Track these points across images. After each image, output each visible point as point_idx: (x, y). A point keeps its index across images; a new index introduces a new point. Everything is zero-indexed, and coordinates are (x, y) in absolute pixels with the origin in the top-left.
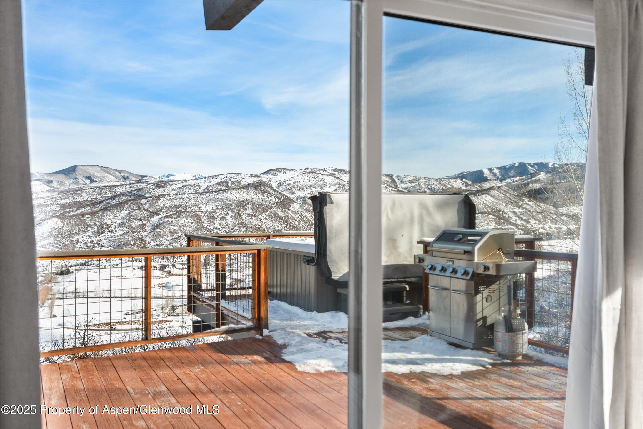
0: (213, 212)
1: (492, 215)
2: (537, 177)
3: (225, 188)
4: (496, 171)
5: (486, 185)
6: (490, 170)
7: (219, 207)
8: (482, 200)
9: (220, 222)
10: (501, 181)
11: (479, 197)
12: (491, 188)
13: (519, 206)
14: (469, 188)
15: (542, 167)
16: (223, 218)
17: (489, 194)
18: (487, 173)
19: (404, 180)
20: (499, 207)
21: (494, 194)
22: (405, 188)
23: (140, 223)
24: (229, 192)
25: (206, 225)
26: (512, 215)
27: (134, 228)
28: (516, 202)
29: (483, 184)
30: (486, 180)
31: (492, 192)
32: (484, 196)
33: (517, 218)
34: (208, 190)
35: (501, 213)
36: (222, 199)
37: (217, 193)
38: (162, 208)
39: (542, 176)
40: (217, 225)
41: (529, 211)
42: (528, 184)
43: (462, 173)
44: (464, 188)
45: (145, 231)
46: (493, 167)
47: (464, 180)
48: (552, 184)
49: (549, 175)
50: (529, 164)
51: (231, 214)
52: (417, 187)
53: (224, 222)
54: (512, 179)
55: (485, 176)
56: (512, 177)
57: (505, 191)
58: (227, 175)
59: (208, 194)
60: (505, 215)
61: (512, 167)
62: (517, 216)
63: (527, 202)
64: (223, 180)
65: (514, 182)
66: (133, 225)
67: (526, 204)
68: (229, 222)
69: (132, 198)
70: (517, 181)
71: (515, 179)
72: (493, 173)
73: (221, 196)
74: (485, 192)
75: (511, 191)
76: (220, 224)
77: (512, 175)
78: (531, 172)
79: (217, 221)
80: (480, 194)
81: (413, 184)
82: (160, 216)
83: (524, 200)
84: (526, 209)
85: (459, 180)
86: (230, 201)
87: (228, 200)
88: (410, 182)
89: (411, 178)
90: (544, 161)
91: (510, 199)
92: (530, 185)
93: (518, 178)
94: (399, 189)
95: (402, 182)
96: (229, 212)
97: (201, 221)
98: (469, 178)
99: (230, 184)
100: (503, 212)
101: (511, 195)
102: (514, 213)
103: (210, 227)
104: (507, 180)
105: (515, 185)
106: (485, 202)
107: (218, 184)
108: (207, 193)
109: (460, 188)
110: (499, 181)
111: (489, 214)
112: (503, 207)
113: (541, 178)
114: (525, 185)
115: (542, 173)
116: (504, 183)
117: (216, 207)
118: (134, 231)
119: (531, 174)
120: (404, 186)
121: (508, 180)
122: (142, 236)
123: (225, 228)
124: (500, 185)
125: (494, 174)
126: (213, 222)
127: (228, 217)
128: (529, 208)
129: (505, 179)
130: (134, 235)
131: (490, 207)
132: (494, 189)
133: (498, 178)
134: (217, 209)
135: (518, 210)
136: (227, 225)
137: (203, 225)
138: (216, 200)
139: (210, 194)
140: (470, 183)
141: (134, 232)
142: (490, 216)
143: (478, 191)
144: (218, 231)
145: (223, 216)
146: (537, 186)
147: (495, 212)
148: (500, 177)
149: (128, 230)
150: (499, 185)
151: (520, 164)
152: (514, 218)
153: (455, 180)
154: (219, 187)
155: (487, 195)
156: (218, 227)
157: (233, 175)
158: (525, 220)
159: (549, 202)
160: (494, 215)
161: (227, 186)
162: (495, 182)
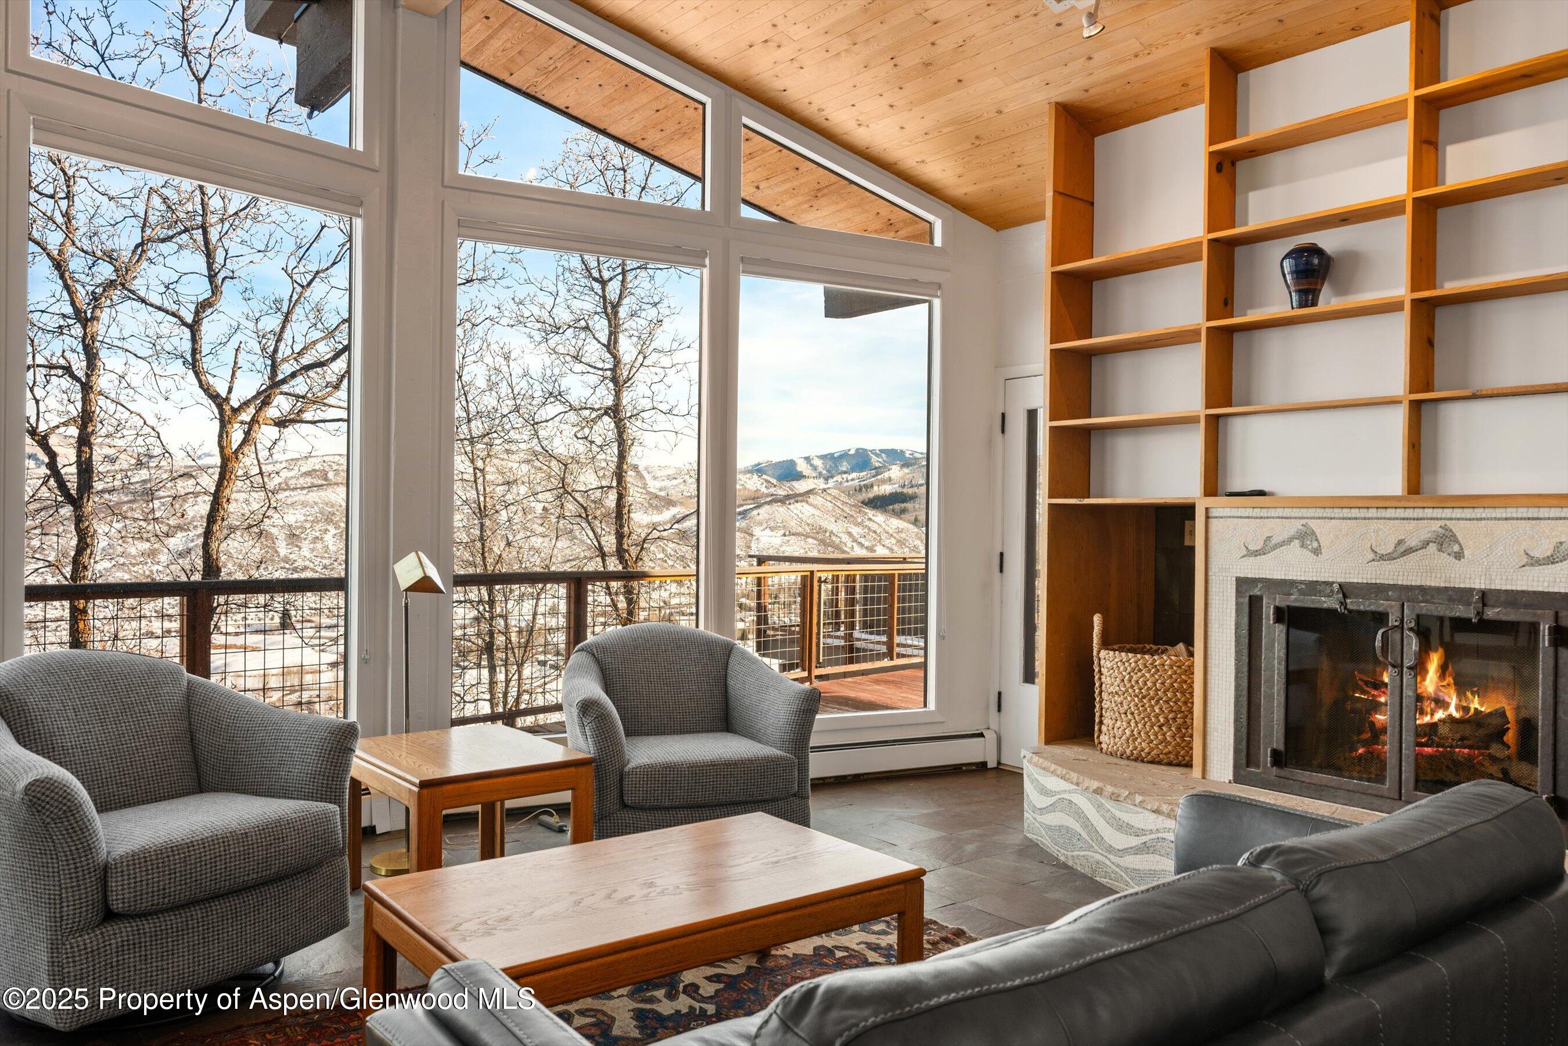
0: (297, 528)
1: (812, 538)
2: (886, 475)
3: (320, 482)
4: (818, 463)
5: (801, 486)
6: (808, 459)
7: (309, 518)
8: (795, 511)
9: (312, 546)
10: (827, 479)
11: (791, 507)
12: (810, 492)
13: (858, 524)
14: (772, 490)
15: (895, 456)
16: (317, 538)
17: (807, 502)
18: (802, 467)
19: (659, 474)
20: (825, 524)
21: (815, 503)
22: (661, 490)
23: (146, 546)
24: (330, 489)
25: (283, 551)
26: (845, 538)
27: (134, 557)
28: (852, 516)
29: (795, 484)
30: (800, 476)
31: (812, 499)
32: (798, 505)
33: (855, 544)
34: (287, 484)
35: (828, 534)
36: (316, 503)
37: (305, 492)
38: (193, 517)
39: (895, 472)
40: (306, 552)
41: (875, 532)
42: (872, 486)
43: (759, 464)
44: (764, 490)
45: (158, 563)
46: (812, 454)
47: (764, 476)
48: (912, 487)
49: (906, 470)
50: (873, 451)
51: (333, 531)
52: (682, 486)
53: (319, 546)
54: (845, 476)
55: (799, 469)
56: (845, 473)
57: (835, 497)
58: (325, 458)
59: (287, 493)
60: (834, 538)
61: (844, 456)
62: (855, 540)
63: (871, 516)
64: (317, 467)
65: (847, 481)
66: (133, 551)
67: (870, 519)
68: (330, 547)
69: (130, 497)
70: (853, 480)
71: (850, 477)
72: (812, 465)
73: (314, 496)
74: (800, 498)
75: (844, 498)
76: (313, 550)
77: (844, 469)
78: (877, 465)
79: (306, 546)
80: (792, 501)
81: (675, 482)
82: (191, 534)
83: (866, 514)
84: (869, 529)
85: (755, 476)
86: (332, 506)
87: (327, 504)
88: (670, 478)
89: (671, 472)
90: (898, 446)
91: (843, 510)
92: (875, 488)
93: (854, 475)
94: (651, 490)
95: (655, 478)
96: (329, 528)
97: (274, 543)
98: (770, 473)
99: (331, 475)
100: (832, 532)
101: (844, 503)
102: (850, 534)
103: (292, 556)
104: (835, 479)
105: (851, 486)
106: (800, 515)
107: (308, 474)
108: (285, 490)
109: (758, 491)
110: (822, 480)
111: (807, 536)
112: (830, 525)
113: (893, 476)
114: (866, 487)
115: (894, 467)
116: (831, 483)
117: (302, 518)
118: (134, 561)
119: (876, 468)
120: (658, 484)
121: (838, 478)
122: (151, 571)
123: (322, 557)
124: (826, 486)
125: (815, 468)
126: (297, 546)
127: (328, 537)
128: (874, 527)
129: (832, 477)
130: (135, 569)
131: (808, 525)
132: (816, 493)
133: (820, 473)
134: (306, 521)
135: (855, 531)
136: (326, 552)
137: (277, 552)
138: (304, 504)
139: (292, 493)
140: (774, 481)
141: (134, 565)
142: (810, 540)
143: (788, 497)
144: (307, 563)
145: (318, 534)
146: (887, 489)
147: (818, 533)
148: (824, 472)
149: (122, 560)
150: (823, 486)
151: (857, 450)
152: (849, 544)
153: (749, 475)
154: (309, 480)
155: (804, 504)
156: (308, 555)
157: (338, 458)
158: (867, 548)
159: (906, 516)
160: (815, 539)
161: (326, 479)
162: (816, 481)
